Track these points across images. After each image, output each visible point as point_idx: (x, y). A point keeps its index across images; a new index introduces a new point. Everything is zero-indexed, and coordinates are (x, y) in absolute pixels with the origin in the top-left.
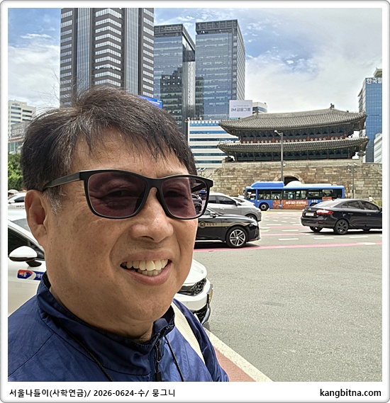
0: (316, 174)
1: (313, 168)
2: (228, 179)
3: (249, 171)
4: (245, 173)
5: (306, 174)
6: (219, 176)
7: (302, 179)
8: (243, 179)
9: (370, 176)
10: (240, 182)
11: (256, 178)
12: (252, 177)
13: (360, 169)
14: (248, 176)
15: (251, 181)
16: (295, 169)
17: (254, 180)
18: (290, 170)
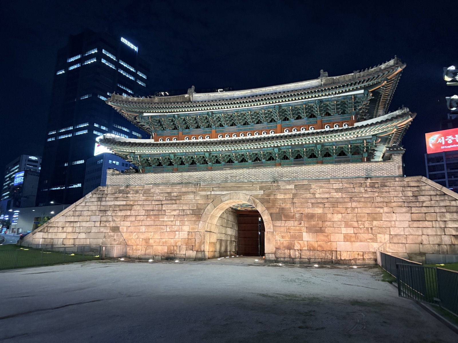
0: (295, 195)
1: (289, 182)
2: (115, 208)
3: (157, 191)
4: (148, 195)
5: (272, 197)
6: (99, 203)
7: (264, 208)
8: (144, 208)
9: (423, 202)
10: (137, 214)
11: (169, 205)
12: (162, 205)
13: (396, 185)
14: (153, 203)
15: (160, 213)
16: (250, 186)
17: (166, 211)
18: (239, 189)
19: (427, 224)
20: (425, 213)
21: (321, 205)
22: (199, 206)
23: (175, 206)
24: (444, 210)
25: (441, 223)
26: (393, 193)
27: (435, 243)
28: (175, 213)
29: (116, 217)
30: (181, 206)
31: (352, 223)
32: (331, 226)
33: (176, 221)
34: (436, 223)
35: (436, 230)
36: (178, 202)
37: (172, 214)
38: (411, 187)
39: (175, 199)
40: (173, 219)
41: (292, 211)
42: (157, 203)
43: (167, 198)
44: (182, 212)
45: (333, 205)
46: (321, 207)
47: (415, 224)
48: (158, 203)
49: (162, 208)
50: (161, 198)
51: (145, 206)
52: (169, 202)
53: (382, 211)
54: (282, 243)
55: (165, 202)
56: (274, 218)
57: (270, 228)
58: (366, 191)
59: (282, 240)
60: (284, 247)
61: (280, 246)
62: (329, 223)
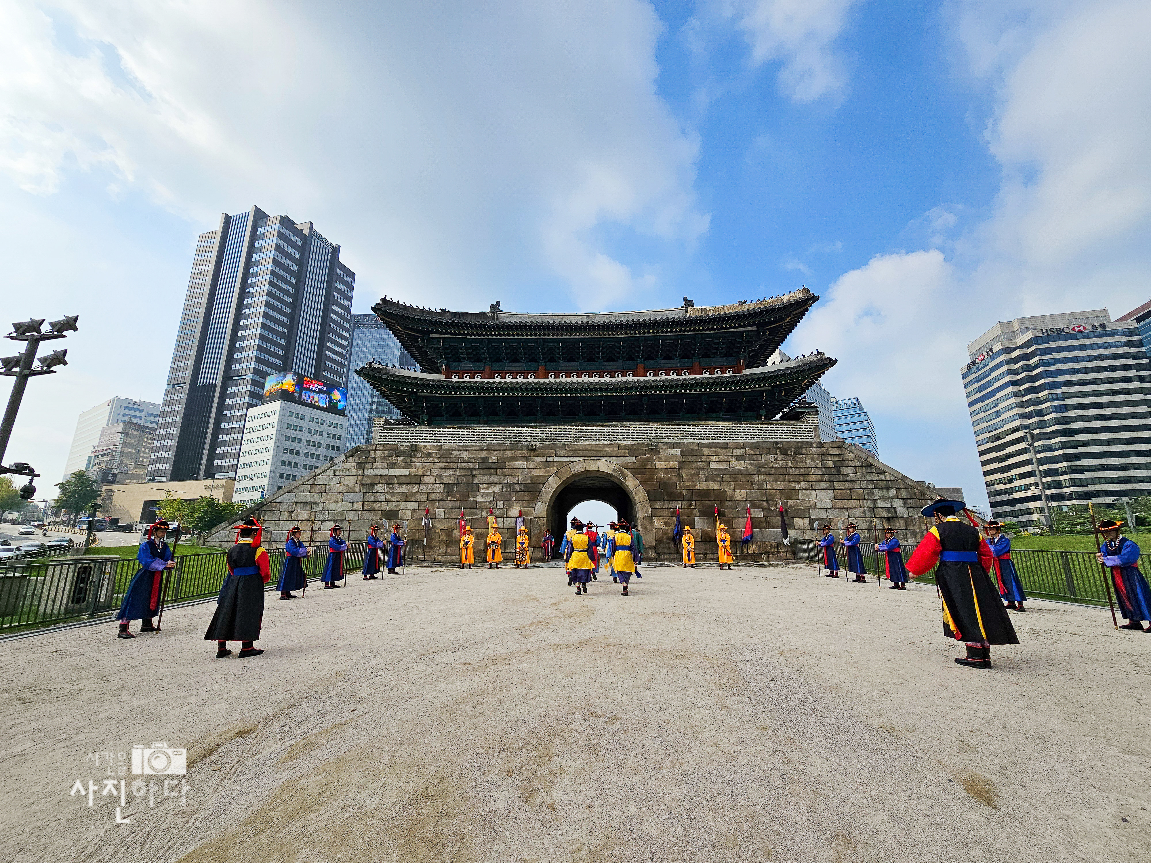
0: (681, 464)
1: (673, 447)
4: (448, 460)
5: (649, 466)
6: (360, 472)
7: (638, 483)
8: (442, 481)
9: (848, 475)
10: (430, 490)
11: (485, 477)
12: (473, 476)
13: (813, 453)
14: (458, 472)
15: (470, 489)
16: (614, 450)
17: (481, 485)
18: (598, 453)
19: (853, 503)
20: (851, 489)
21: (718, 479)
22: (536, 480)
23: (495, 478)
24: (871, 486)
25: (869, 502)
26: (810, 464)
27: (864, 528)
28: (496, 489)
29: (393, 496)
30: (504, 479)
31: (760, 502)
32: (734, 507)
33: (498, 502)
34: (863, 502)
35: (865, 512)
36: (499, 471)
37: (490, 490)
38: (831, 455)
39: (495, 467)
40: (492, 499)
41: (678, 487)
42: (464, 473)
43: (481, 465)
44: (506, 488)
45: (734, 478)
46: (718, 481)
47: (840, 503)
48: (466, 474)
49: (473, 480)
50: (471, 465)
51: (444, 478)
52: (485, 472)
53: (798, 486)
54: (665, 533)
55: (478, 472)
56: (652, 496)
57: (646, 512)
58: (776, 459)
59: (664, 528)
60: (668, 538)
61: (662, 537)
62: (729, 504)
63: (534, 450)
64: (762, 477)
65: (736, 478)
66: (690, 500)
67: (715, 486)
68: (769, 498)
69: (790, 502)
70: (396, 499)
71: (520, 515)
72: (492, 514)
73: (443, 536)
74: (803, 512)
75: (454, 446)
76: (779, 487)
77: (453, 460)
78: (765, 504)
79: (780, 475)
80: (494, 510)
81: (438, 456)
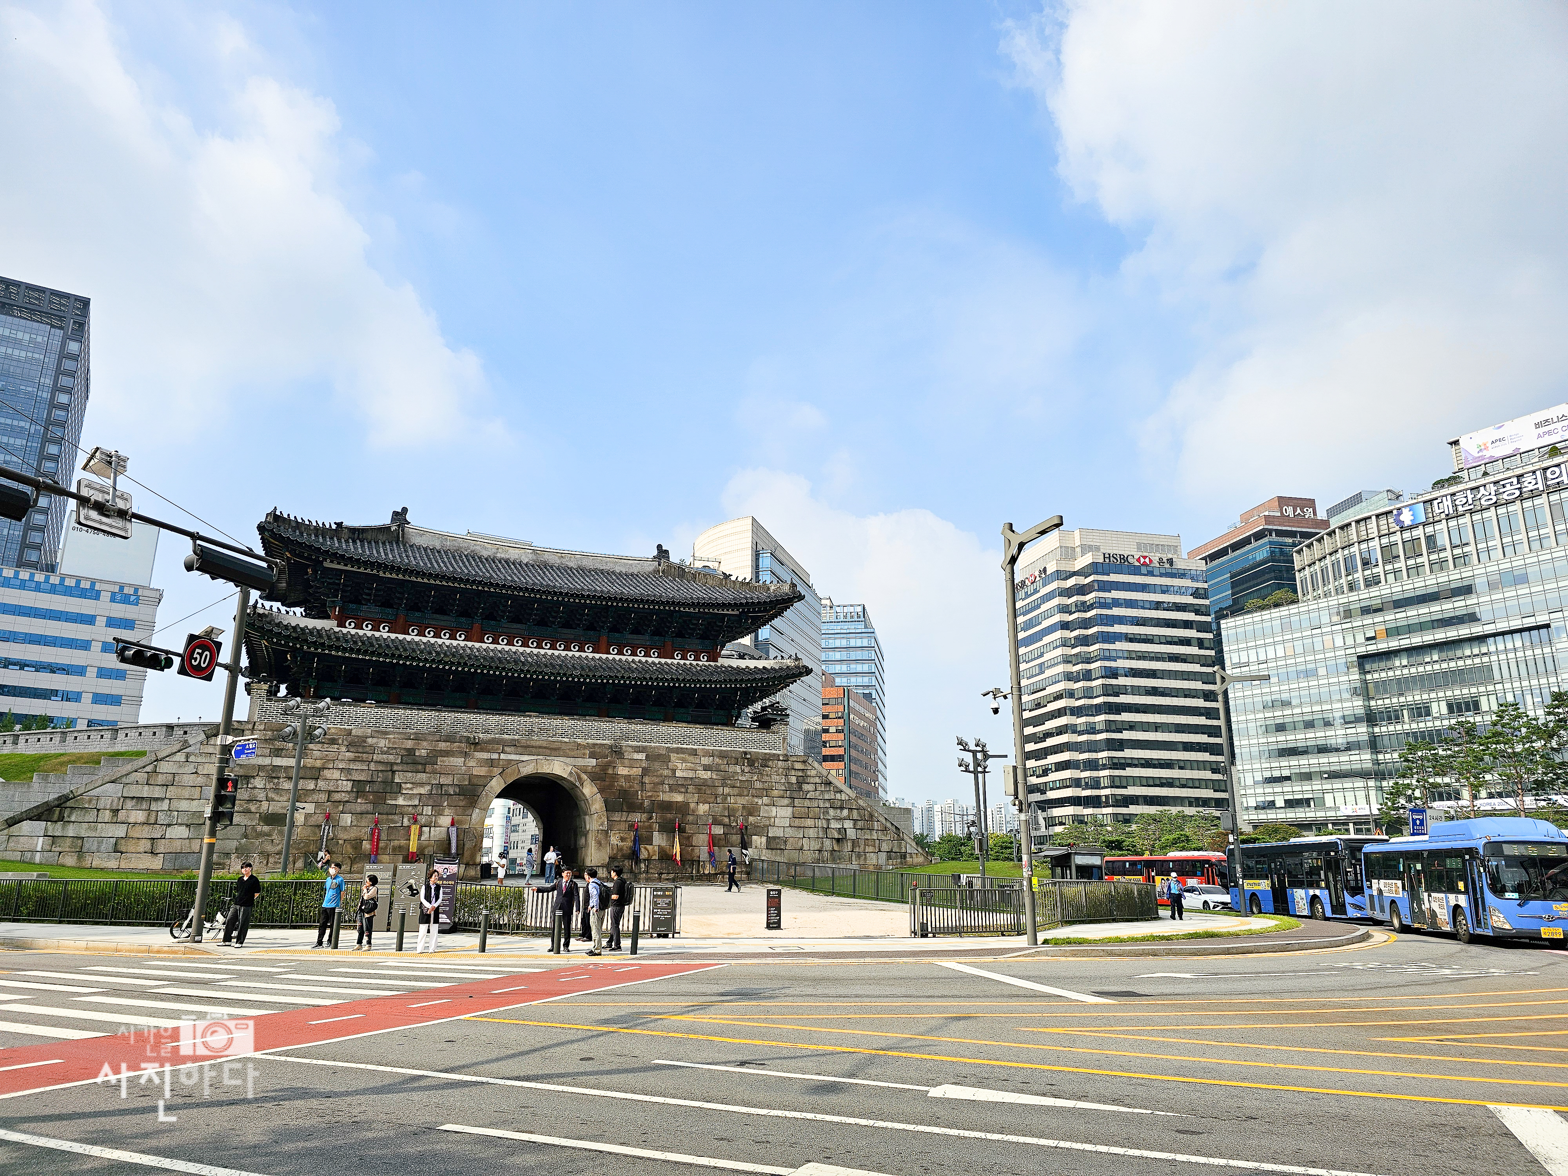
4: (360, 750)
5: (610, 771)
7: (596, 790)
8: (350, 777)
10: (332, 789)
11: (410, 774)
12: (393, 772)
13: (779, 766)
14: (373, 766)
15: (388, 789)
16: (573, 750)
17: (403, 785)
18: (553, 753)
19: (809, 822)
20: (809, 807)
21: (683, 790)
22: (475, 781)
23: (423, 777)
25: (824, 821)
27: (816, 848)
28: (423, 790)
29: (278, 794)
30: (435, 779)
33: (425, 808)
34: (818, 822)
35: (818, 831)
36: (429, 768)
37: (415, 791)
38: (795, 769)
39: (423, 762)
40: (417, 803)
41: (640, 797)
42: (380, 768)
43: (404, 759)
44: (437, 790)
46: (682, 792)
47: (797, 822)
48: (384, 769)
49: (393, 778)
50: (391, 758)
51: (353, 772)
52: (409, 768)
53: (760, 802)
54: (620, 849)
55: (400, 768)
56: (610, 807)
57: (602, 824)
58: (743, 771)
59: (620, 844)
60: (623, 856)
61: (616, 854)
62: (691, 818)
63: (476, 744)
64: (727, 790)
65: (700, 789)
66: (651, 812)
67: (679, 798)
68: (731, 813)
69: (751, 819)
70: (281, 799)
71: (453, 824)
72: (415, 821)
73: (349, 849)
74: (761, 830)
75: (369, 731)
76: (742, 801)
77: (368, 749)
78: (726, 820)
79: (744, 788)
80: (419, 817)
81: (345, 743)
